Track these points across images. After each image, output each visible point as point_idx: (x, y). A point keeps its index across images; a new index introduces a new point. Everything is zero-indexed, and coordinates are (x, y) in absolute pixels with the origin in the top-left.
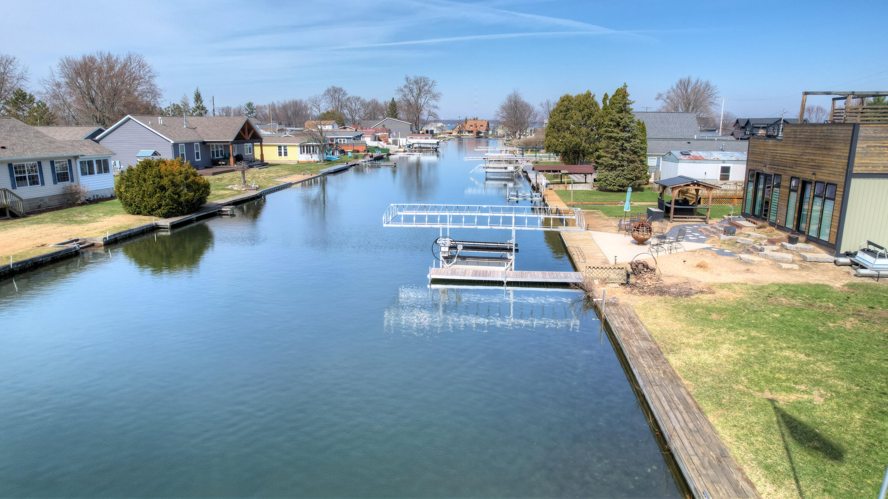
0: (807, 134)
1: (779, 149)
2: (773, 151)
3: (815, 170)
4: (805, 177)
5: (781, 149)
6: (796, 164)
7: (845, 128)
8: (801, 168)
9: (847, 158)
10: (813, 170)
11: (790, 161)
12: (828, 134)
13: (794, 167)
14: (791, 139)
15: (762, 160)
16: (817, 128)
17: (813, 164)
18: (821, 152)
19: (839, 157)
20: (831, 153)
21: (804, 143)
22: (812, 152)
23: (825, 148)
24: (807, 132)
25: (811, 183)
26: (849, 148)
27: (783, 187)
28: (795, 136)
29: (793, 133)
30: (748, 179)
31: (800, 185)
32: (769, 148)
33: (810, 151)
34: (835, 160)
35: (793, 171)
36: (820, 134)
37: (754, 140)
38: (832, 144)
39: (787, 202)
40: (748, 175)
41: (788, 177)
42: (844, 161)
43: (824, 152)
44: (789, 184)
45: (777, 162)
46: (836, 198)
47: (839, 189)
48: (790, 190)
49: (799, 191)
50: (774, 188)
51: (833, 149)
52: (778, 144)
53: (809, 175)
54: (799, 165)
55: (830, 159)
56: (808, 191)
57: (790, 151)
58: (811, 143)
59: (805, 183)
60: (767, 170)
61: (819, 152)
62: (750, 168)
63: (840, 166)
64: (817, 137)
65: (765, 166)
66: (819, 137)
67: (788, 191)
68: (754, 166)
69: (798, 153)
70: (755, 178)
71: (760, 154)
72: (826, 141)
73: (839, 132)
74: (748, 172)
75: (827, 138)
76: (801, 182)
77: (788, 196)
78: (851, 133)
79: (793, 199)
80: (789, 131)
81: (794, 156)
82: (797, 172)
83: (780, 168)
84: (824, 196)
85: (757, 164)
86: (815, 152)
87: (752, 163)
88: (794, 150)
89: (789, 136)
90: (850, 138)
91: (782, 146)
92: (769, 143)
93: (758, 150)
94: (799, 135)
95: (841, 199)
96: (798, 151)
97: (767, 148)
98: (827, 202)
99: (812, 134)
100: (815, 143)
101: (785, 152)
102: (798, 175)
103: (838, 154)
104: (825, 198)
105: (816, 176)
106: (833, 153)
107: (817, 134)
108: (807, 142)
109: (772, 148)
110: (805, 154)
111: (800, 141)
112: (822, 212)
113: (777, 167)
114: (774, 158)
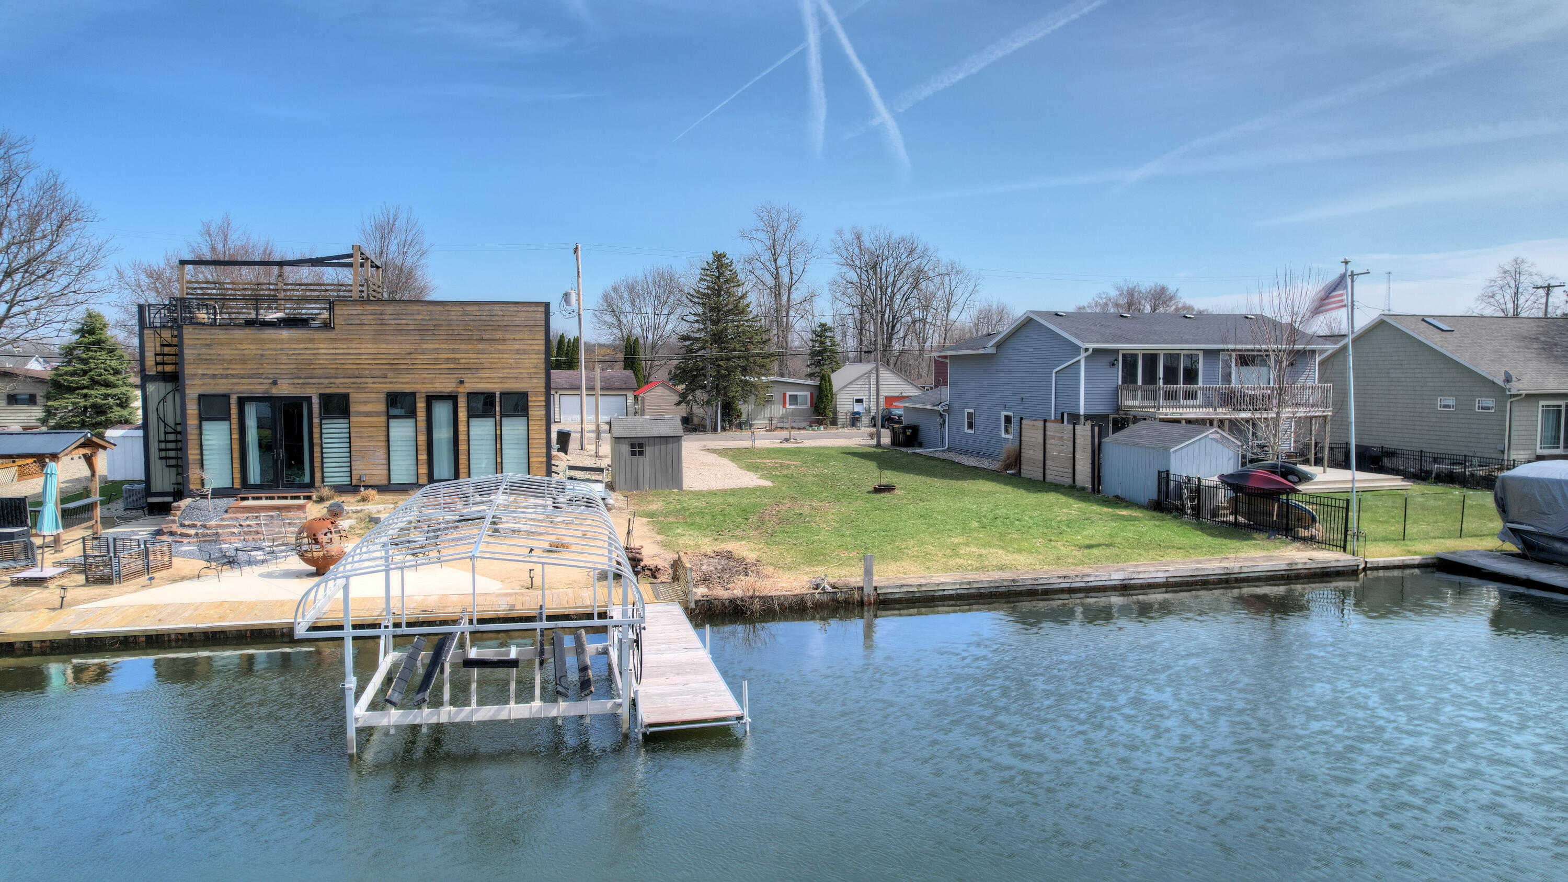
0: (420, 317)
1: (321, 346)
2: (303, 352)
3: (463, 376)
4: (432, 390)
5: (326, 346)
6: (395, 368)
7: (524, 309)
8: (417, 376)
9: (543, 352)
10: (456, 376)
11: (375, 367)
12: (484, 318)
13: (389, 375)
14: (367, 327)
15: (255, 372)
16: (449, 308)
17: (452, 366)
18: (470, 346)
19: (521, 352)
20: (500, 347)
21: (417, 332)
22: (443, 346)
23: (482, 339)
24: (418, 314)
25: (452, 398)
26: (543, 338)
27: (360, 414)
28: (379, 322)
29: (371, 317)
30: (196, 417)
31: (421, 405)
32: (279, 347)
33: (437, 346)
34: (514, 356)
35: (391, 383)
36: (460, 318)
37: (203, 332)
38: (500, 333)
39: (384, 439)
40: (196, 407)
41: (373, 395)
42: (536, 356)
43: (481, 346)
44: (381, 407)
45: (322, 371)
46: (530, 413)
47: (534, 399)
48: (389, 417)
49: (421, 415)
50: (324, 421)
51: (505, 340)
52: (316, 337)
53: (445, 385)
54: (408, 371)
55: (501, 356)
56: (442, 412)
57: (368, 348)
58: (436, 332)
59: (431, 399)
60: (285, 389)
61: (464, 346)
62: (200, 392)
63: (527, 365)
64: (452, 323)
65: (275, 383)
66: (458, 323)
67: (384, 419)
68: (221, 387)
69: (397, 351)
70: (234, 411)
71: (243, 360)
72: (480, 328)
73: (513, 314)
74: (196, 402)
75: (483, 323)
76: (423, 400)
77: (384, 429)
78: (541, 316)
79: (402, 431)
80: (355, 312)
81: (384, 357)
82: (404, 384)
83: (337, 381)
84: (498, 414)
85: (234, 381)
86: (451, 347)
87: (208, 381)
88: (383, 347)
89: (358, 322)
90: (543, 323)
91: (335, 340)
92: (280, 337)
93: (228, 353)
94: (395, 319)
95: (544, 412)
96: (396, 346)
97: (270, 346)
98: (505, 421)
99: (437, 318)
100: (451, 332)
101: (351, 351)
102: (407, 388)
103: (517, 347)
104: (502, 416)
105: (466, 385)
106: (505, 347)
107: (450, 317)
108: (423, 331)
109: (293, 346)
110: (423, 351)
111: (400, 330)
112: (498, 438)
113: (326, 381)
114: (309, 365)
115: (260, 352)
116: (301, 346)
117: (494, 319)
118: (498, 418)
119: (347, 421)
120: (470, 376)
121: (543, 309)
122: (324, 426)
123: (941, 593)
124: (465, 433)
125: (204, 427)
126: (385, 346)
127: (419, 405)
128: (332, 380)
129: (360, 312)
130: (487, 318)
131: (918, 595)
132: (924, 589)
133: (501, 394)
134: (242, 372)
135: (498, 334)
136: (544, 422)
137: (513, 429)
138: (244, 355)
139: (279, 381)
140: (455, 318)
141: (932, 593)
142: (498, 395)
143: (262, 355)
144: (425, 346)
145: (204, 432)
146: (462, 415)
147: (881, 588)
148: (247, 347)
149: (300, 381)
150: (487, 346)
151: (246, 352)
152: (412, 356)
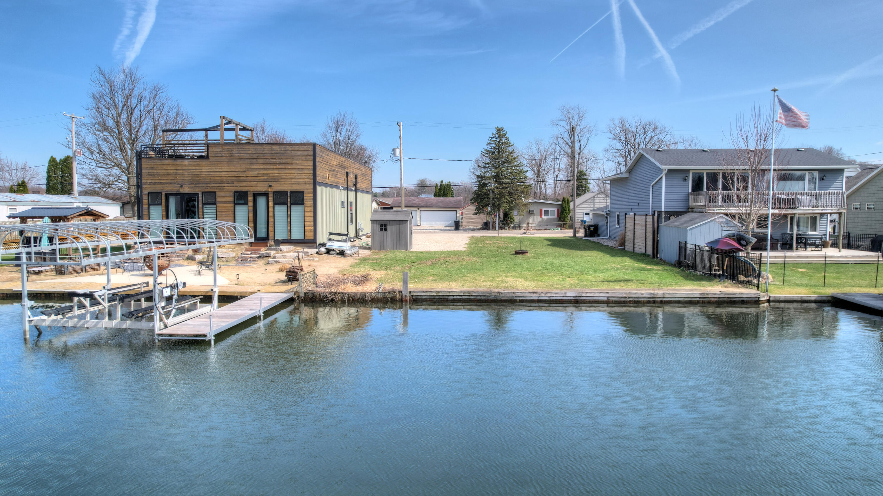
2: (195, 171)
3: (271, 183)
4: (256, 190)
6: (238, 179)
7: (302, 146)
8: (248, 183)
9: (312, 170)
10: (268, 183)
11: (228, 178)
13: (235, 183)
14: (225, 158)
15: (173, 181)
16: (264, 147)
17: (266, 177)
18: (275, 167)
19: (300, 170)
21: (248, 160)
22: (261, 167)
23: (281, 163)
24: (249, 151)
25: (266, 194)
26: (312, 162)
27: (221, 202)
28: (230, 155)
29: (226, 152)
30: (147, 203)
31: (250, 198)
32: (184, 168)
33: (258, 167)
34: (297, 172)
35: (236, 186)
36: (270, 152)
37: (150, 161)
38: (289, 160)
39: (232, 216)
40: (147, 198)
41: (228, 193)
42: (309, 172)
43: (280, 167)
44: (231, 199)
45: (203, 180)
46: (305, 202)
47: (307, 195)
48: (235, 204)
49: (251, 203)
50: (204, 206)
51: (292, 164)
52: (201, 163)
53: (262, 187)
54: (245, 180)
55: (290, 172)
56: (261, 202)
57: (225, 168)
58: (258, 160)
59: (256, 195)
60: (186, 190)
61: (272, 167)
62: (149, 191)
63: (304, 177)
64: (266, 155)
65: (182, 186)
66: (269, 155)
67: (232, 205)
68: (158, 188)
69: (239, 170)
70: (164, 200)
71: (168, 175)
72: (280, 157)
73: (296, 149)
74: (147, 196)
75: (281, 155)
76: (252, 195)
77: (233, 210)
78: (311, 150)
79: (242, 211)
80: (219, 150)
81: (233, 173)
82: (243, 187)
83: (210, 185)
84: (289, 203)
85: (164, 185)
86: (265, 167)
87: (152, 186)
88: (232, 168)
89: (220, 155)
90: (312, 154)
91: (210, 164)
92: (184, 163)
93: (161, 172)
94: (238, 153)
95: (312, 202)
96: (239, 168)
97: (180, 168)
98: (294, 208)
99: (259, 152)
100: (265, 160)
101: (217, 170)
102: (244, 189)
103: (299, 167)
104: (291, 204)
105: (273, 188)
106: (292, 167)
107: (265, 152)
108: (252, 159)
109: (190, 168)
110: (252, 170)
111: (241, 159)
112: (289, 216)
113: (205, 185)
114: (198, 177)
115: (175, 171)
116: (194, 168)
117: (287, 152)
118: (289, 205)
119: (215, 206)
120: (275, 183)
121: (312, 147)
122: (204, 209)
123: (452, 298)
124: (272, 213)
125: (151, 209)
126: (233, 167)
127: (249, 198)
128: (208, 185)
129: (221, 150)
130: (283, 152)
131: (437, 298)
132: (440, 294)
133: (291, 192)
134: (167, 181)
135: (289, 161)
136: (312, 208)
137: (297, 211)
138: (168, 173)
139: (184, 186)
140: (267, 152)
141: (446, 297)
142: (289, 193)
143: (176, 173)
144: (253, 167)
145: (151, 211)
146: (271, 204)
147: (413, 292)
148: (169, 168)
149: (193, 186)
150: (283, 167)
151: (169, 171)
152: (247, 173)
